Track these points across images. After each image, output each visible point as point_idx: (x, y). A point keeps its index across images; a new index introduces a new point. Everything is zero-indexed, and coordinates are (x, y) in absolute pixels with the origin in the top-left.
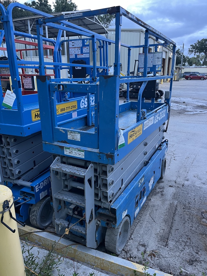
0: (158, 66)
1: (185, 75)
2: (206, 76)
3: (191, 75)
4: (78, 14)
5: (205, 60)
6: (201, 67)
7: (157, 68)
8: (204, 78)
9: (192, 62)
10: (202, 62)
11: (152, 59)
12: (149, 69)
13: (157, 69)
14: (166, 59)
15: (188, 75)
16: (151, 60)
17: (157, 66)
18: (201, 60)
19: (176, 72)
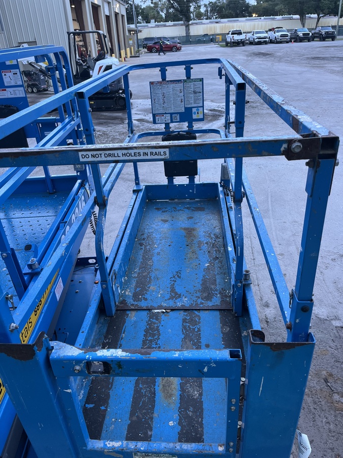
0: (197, 110)
1: (146, 44)
2: (178, 43)
3: (155, 43)
4: (149, 151)
5: (167, 11)
6: (165, 26)
7: (195, 113)
8: (176, 47)
9: (148, 14)
10: (163, 15)
11: (182, 94)
12: (178, 116)
13: (195, 117)
14: (110, 17)
15: (150, 44)
16: (179, 97)
17: (194, 110)
18: (162, 11)
19: (130, 39)
